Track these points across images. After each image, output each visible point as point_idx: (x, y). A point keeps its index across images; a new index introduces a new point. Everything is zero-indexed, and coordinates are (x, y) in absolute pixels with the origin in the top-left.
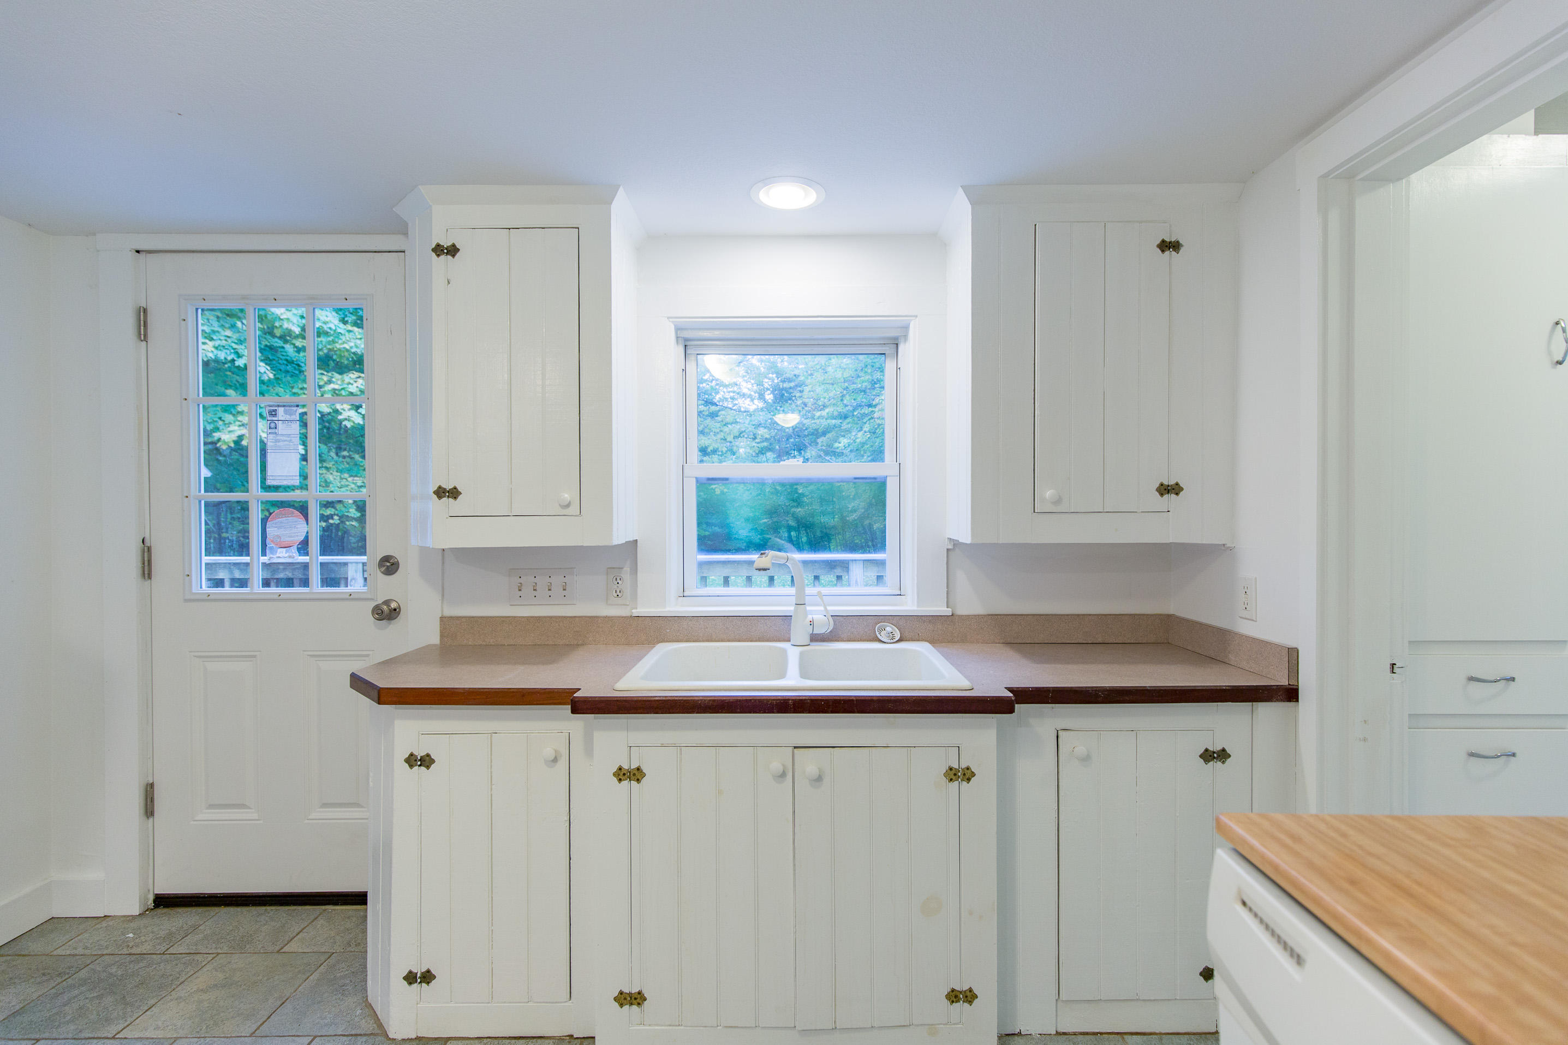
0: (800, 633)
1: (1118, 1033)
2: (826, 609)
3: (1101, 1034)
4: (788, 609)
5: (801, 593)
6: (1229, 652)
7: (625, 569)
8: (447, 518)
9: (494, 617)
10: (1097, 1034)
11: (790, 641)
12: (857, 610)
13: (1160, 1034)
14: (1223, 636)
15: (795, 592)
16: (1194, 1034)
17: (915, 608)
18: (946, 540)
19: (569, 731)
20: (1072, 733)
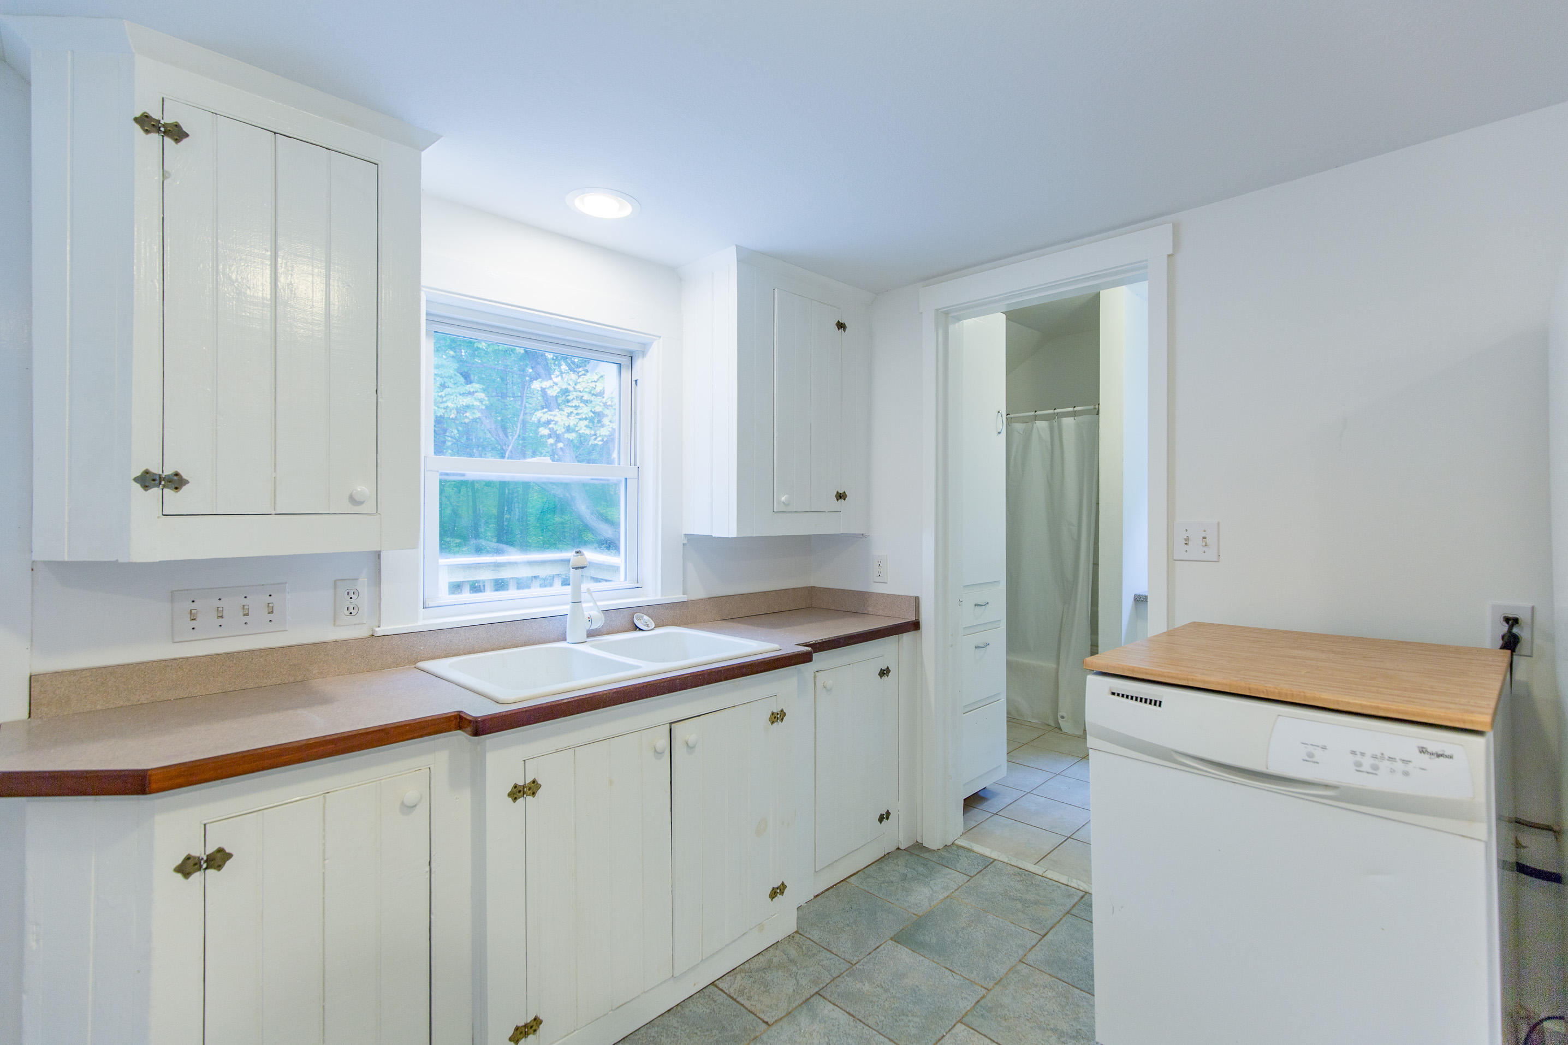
0: (576, 631)
1: (843, 881)
2: (597, 605)
3: (835, 885)
4: (566, 609)
5: (577, 591)
6: (868, 606)
7: (360, 580)
8: (159, 517)
9: (148, 663)
10: (833, 886)
11: (566, 640)
12: (613, 604)
13: (862, 870)
14: (862, 597)
15: (570, 590)
16: (876, 862)
17: (659, 597)
18: (683, 535)
19: (429, 766)
20: (822, 672)
